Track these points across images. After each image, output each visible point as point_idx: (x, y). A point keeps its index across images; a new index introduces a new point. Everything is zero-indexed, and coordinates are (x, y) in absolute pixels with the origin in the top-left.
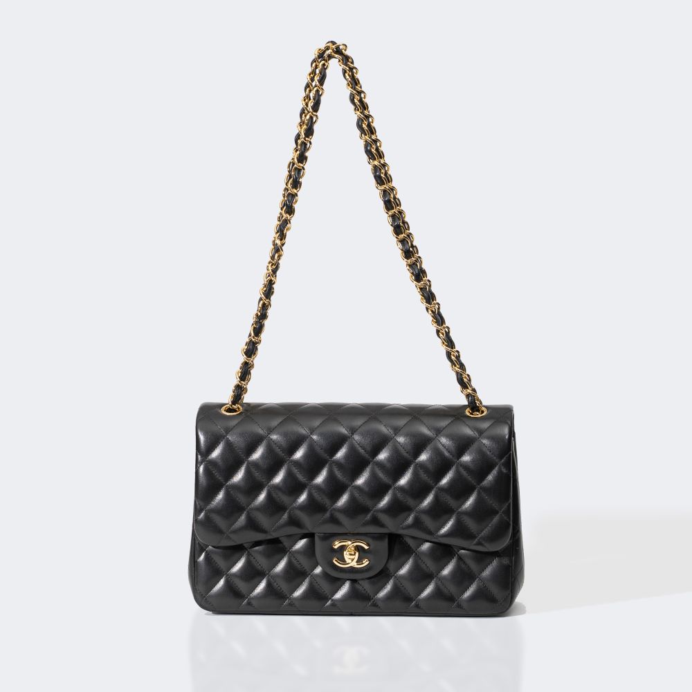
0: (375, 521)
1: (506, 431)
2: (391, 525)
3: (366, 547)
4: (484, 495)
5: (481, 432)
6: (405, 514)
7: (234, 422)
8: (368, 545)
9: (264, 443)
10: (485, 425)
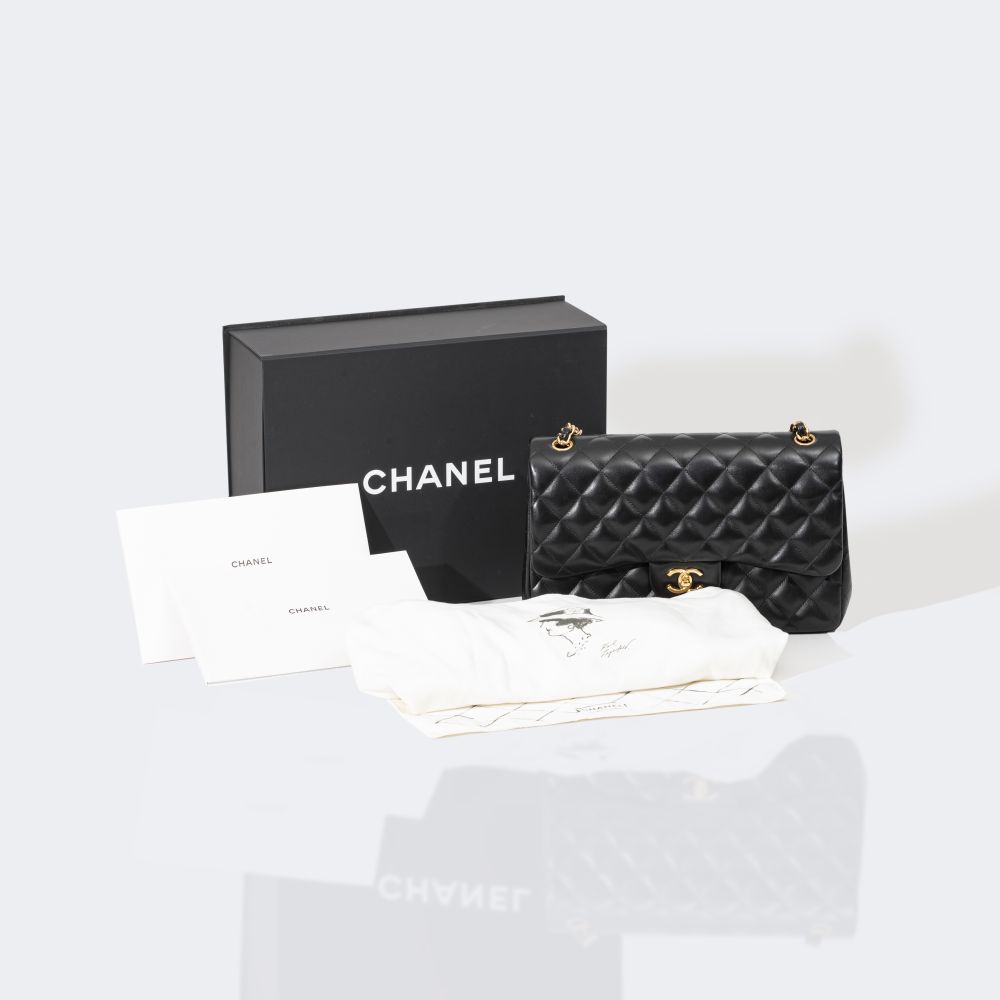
0: (708, 548)
1: (835, 456)
2: (725, 551)
3: (700, 574)
4: (815, 522)
5: (811, 460)
6: (739, 541)
7: (566, 458)
8: (701, 571)
9: (598, 478)
10: (816, 453)
